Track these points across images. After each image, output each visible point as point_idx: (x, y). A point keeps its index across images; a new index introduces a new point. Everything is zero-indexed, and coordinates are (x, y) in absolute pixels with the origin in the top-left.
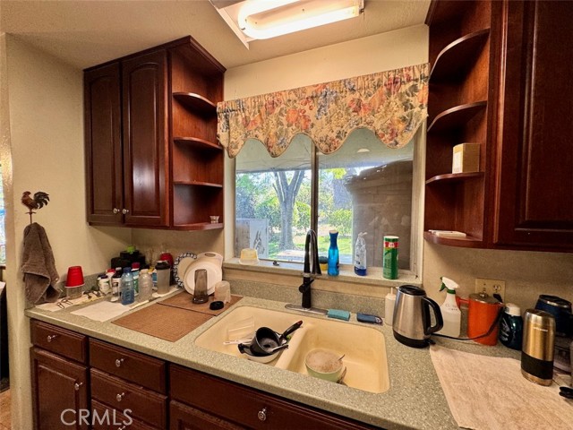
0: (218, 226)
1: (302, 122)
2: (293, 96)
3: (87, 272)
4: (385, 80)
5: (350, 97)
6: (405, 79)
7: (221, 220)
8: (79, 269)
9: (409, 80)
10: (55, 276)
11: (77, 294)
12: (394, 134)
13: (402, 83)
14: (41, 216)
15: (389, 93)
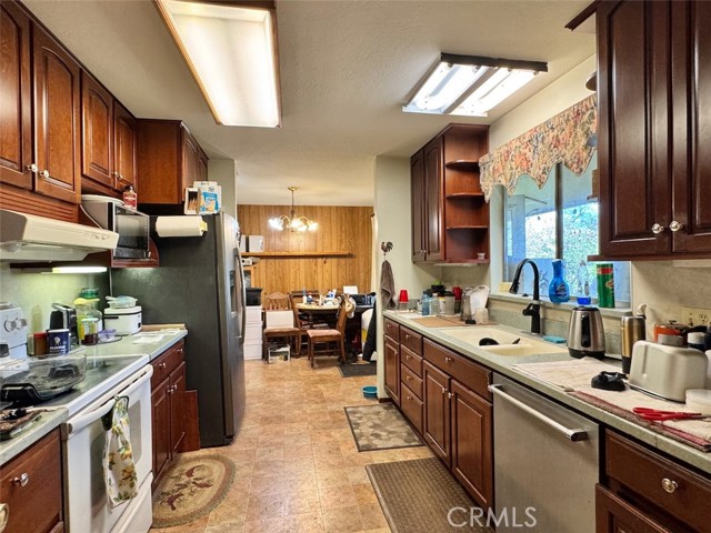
0: (486, 262)
1: (524, 164)
2: (518, 144)
3: (411, 296)
4: (572, 114)
5: (551, 134)
6: (584, 110)
7: (487, 257)
8: (406, 292)
9: (587, 110)
10: (394, 293)
11: (405, 307)
12: (579, 162)
13: (584, 113)
14: (390, 257)
15: (575, 126)
